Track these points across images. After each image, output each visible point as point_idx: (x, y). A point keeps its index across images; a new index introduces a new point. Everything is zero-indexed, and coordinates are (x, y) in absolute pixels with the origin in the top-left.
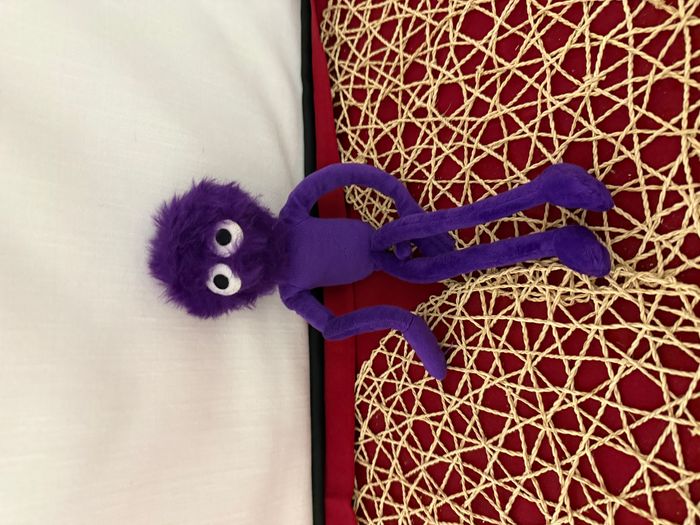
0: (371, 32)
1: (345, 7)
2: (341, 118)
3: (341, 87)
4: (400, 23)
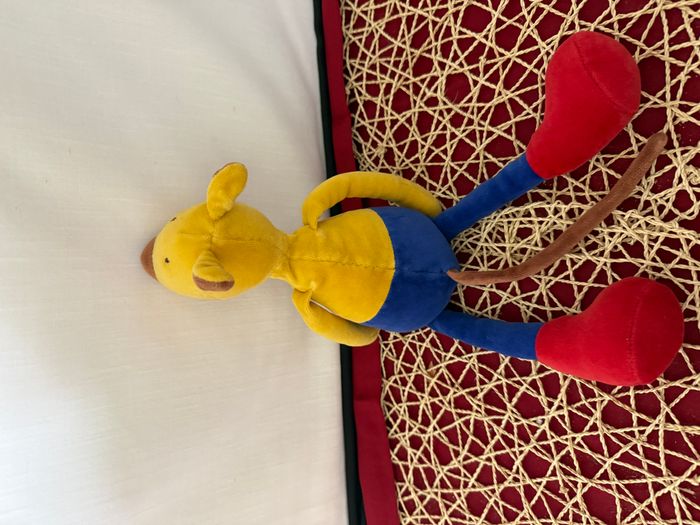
0: (377, 31)
2: (358, 112)
3: (355, 84)
4: (404, 21)
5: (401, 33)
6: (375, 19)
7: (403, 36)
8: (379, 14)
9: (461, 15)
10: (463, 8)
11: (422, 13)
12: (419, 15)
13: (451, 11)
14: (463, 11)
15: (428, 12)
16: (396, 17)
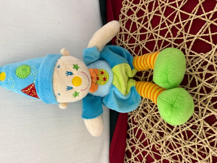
0: (141, 46)
1: (127, 33)
4: (157, 43)
5: (155, 48)
6: (141, 40)
8: (142, 37)
9: (192, 44)
11: (167, 40)
12: (165, 40)
13: (185, 41)
14: (193, 41)
15: (171, 40)
16: (152, 40)
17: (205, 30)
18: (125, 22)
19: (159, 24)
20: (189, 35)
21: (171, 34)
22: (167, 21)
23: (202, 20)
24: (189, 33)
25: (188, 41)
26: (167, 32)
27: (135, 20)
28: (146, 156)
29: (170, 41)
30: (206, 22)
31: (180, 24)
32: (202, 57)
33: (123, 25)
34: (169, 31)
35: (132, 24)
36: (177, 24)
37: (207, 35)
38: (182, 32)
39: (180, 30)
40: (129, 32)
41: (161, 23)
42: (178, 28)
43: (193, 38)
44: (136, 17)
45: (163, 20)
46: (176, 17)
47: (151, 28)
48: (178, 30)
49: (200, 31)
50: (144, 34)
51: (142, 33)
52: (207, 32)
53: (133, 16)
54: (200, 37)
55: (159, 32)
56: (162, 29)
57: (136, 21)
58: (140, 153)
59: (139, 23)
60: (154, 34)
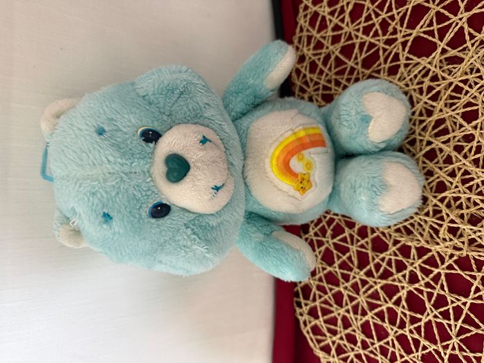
0: (333, 53)
1: (310, 34)
4: (357, 47)
5: (354, 56)
7: (356, 58)
8: (336, 40)
9: (409, 44)
10: (411, 38)
11: (373, 41)
12: (370, 42)
13: (401, 40)
14: (411, 40)
15: (379, 40)
16: (350, 42)
17: (428, 22)
18: (309, 17)
19: (361, 16)
20: (405, 32)
21: (380, 32)
22: (374, 10)
23: (424, 6)
24: (407, 28)
25: (403, 40)
26: (374, 29)
27: (324, 12)
28: (332, 227)
29: (377, 43)
30: (430, 9)
31: (394, 15)
32: (422, 62)
33: (306, 22)
34: (377, 26)
35: (320, 18)
36: (389, 14)
37: (431, 28)
38: (396, 27)
39: (393, 24)
40: (314, 33)
41: (365, 15)
42: (390, 21)
43: (411, 34)
44: (326, 8)
45: (368, 9)
46: (387, 5)
47: (350, 24)
48: (390, 24)
49: (421, 23)
50: (338, 35)
51: (335, 33)
52: (431, 24)
53: (321, 7)
54: (421, 32)
55: (361, 30)
56: (366, 24)
57: (326, 14)
58: (324, 223)
59: (331, 17)
60: (353, 33)
